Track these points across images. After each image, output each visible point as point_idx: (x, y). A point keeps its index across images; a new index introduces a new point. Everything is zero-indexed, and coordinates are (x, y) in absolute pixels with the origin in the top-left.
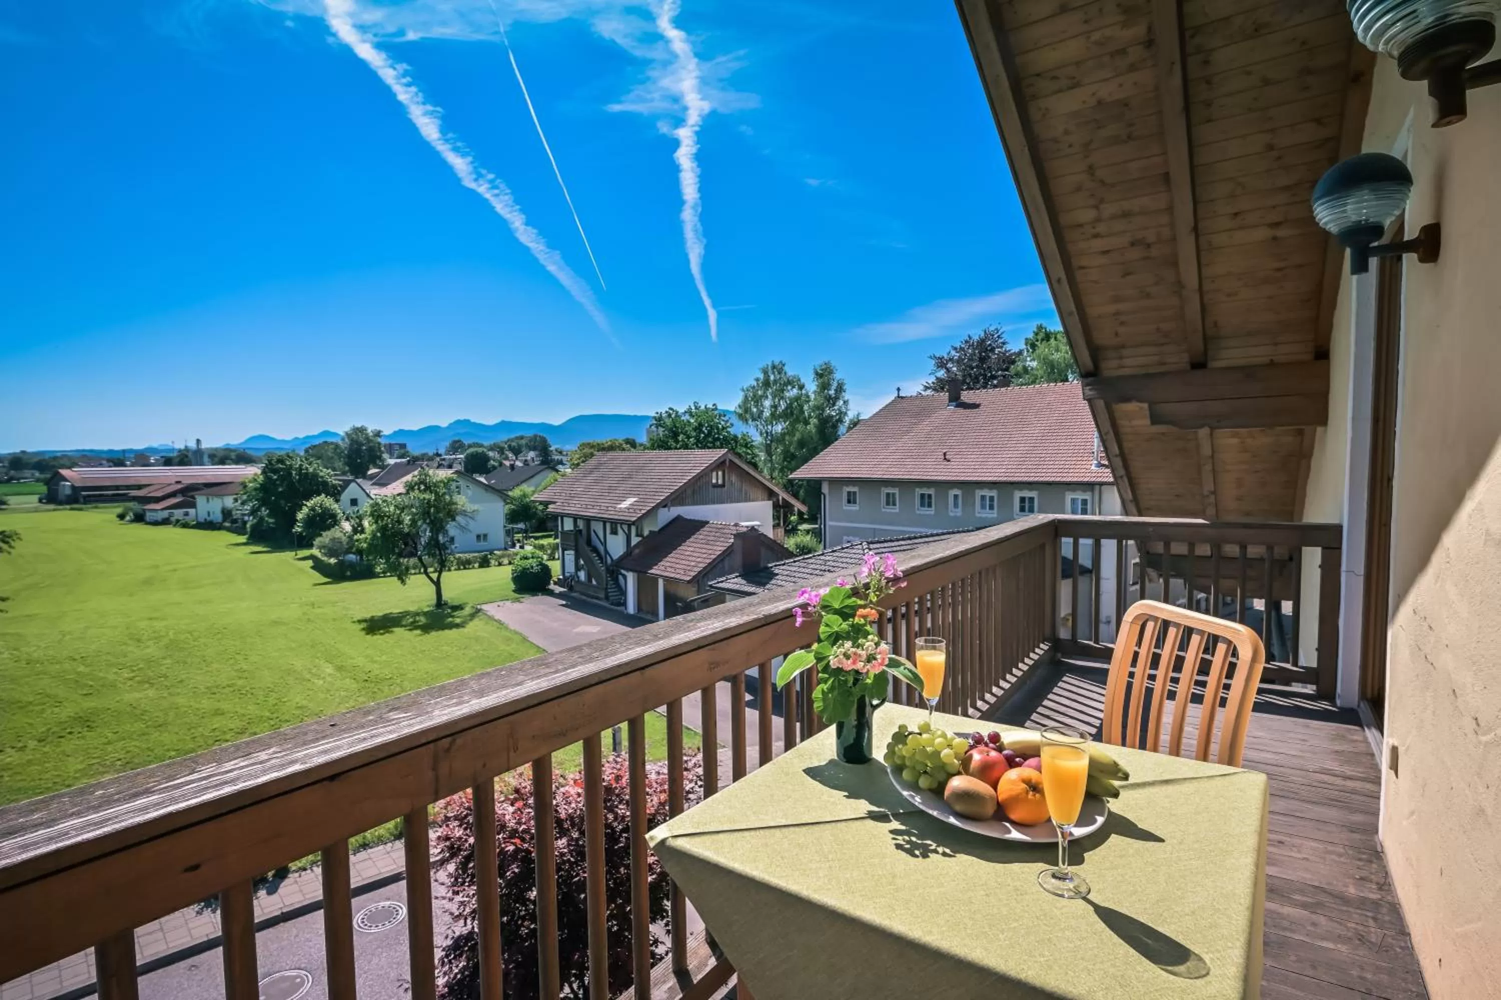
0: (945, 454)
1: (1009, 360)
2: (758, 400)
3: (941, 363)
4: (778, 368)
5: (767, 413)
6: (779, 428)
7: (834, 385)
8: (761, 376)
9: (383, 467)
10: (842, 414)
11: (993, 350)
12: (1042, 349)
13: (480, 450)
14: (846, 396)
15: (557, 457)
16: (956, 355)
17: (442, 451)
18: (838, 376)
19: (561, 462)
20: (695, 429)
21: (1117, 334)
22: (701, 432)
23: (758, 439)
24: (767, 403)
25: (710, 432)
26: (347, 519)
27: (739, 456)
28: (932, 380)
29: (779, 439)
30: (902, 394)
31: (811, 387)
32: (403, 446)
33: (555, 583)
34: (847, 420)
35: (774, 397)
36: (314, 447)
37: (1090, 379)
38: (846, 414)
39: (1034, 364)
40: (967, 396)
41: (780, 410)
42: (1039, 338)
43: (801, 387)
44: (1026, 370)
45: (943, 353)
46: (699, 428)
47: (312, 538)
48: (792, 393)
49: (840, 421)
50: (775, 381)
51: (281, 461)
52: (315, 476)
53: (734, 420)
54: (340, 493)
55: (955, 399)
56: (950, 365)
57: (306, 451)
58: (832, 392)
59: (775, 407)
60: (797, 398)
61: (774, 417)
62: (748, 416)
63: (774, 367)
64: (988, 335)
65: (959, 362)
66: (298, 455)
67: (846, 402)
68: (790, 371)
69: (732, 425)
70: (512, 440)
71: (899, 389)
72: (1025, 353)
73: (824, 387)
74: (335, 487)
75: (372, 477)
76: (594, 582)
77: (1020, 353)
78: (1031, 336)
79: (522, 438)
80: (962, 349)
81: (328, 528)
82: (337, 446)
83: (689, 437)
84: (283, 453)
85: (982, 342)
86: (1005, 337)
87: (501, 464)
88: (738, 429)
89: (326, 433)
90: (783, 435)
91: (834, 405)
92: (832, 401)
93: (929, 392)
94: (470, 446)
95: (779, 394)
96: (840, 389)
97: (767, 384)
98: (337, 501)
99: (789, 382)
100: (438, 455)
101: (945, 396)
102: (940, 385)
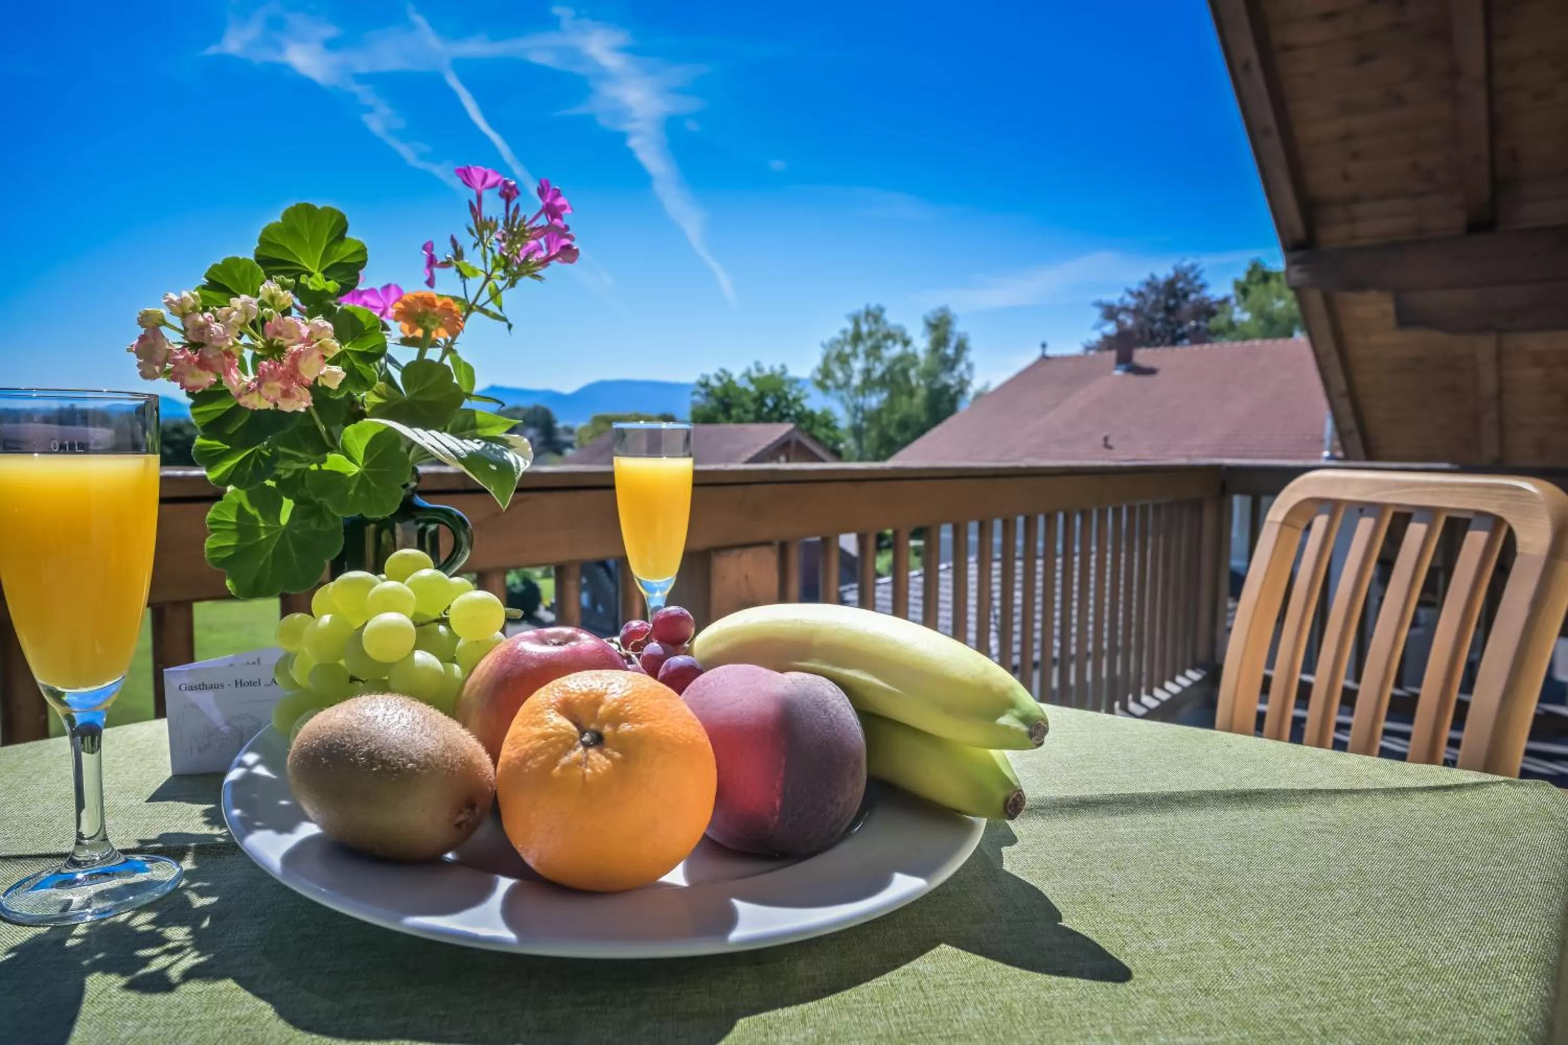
0: (1106, 439)
1: (1207, 311)
2: (843, 360)
3: (1110, 313)
4: (875, 315)
5: (856, 380)
6: (874, 401)
7: (953, 344)
8: (850, 326)
10: (963, 384)
11: (1186, 296)
12: (1256, 291)
14: (972, 356)
15: (565, 438)
16: (1131, 301)
18: (959, 328)
19: (569, 445)
20: (755, 400)
21: (1346, 177)
22: (764, 404)
23: (843, 419)
24: (858, 365)
25: (776, 406)
27: (816, 439)
28: (1096, 336)
29: (873, 417)
30: (1050, 352)
31: (921, 344)
33: (548, 609)
34: (971, 391)
35: (868, 355)
37: (1299, 255)
38: (968, 383)
39: (1246, 317)
40: (1142, 356)
41: (877, 374)
42: (1254, 279)
43: (906, 343)
44: (1232, 326)
45: (1114, 297)
46: (760, 399)
48: (893, 351)
49: (961, 392)
50: (870, 334)
53: (811, 389)
55: (1125, 360)
56: (1122, 317)
58: (950, 351)
59: (867, 372)
60: (901, 359)
61: (868, 384)
62: (829, 383)
63: (868, 314)
64: (1180, 275)
65: (1136, 312)
67: (970, 367)
68: (892, 319)
69: (807, 396)
71: (1044, 346)
72: (1233, 301)
73: (940, 342)
76: (600, 609)
77: (1226, 301)
78: (1242, 277)
80: (1140, 294)
83: (745, 409)
85: (1170, 284)
86: (1205, 277)
88: (815, 402)
90: (879, 411)
91: (952, 369)
92: (949, 364)
93: (1092, 353)
95: (874, 353)
96: (961, 347)
97: (857, 338)
99: (888, 336)
101: (1112, 355)
102: (1108, 343)
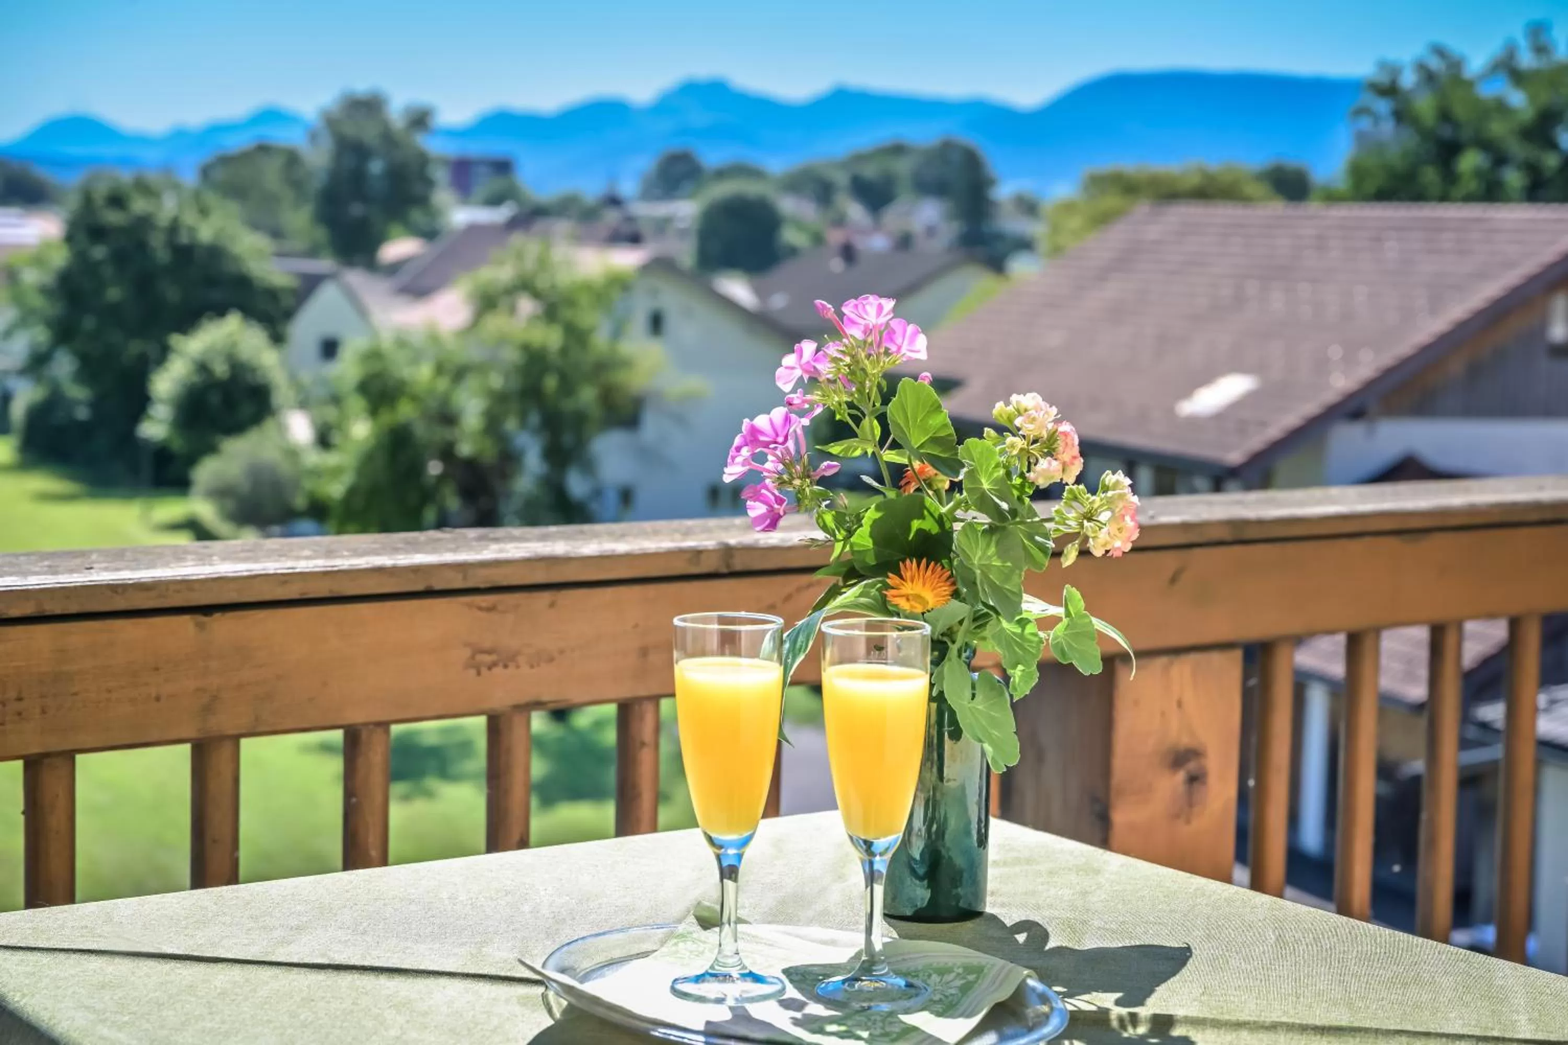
9: (430, 234)
13: (751, 188)
17: (628, 187)
26: (303, 405)
32: (503, 167)
36: (226, 160)
47: (192, 459)
51: (117, 201)
52: (215, 253)
54: (289, 314)
57: (206, 172)
66: (176, 187)
70: (860, 158)
74: (272, 294)
75: (394, 269)
79: (898, 150)
81: (237, 428)
82: (292, 159)
83: (1500, 160)
84: (126, 177)
87: (818, 239)
89: (271, 115)
94: (721, 174)
98: (277, 339)
100: (614, 201)
